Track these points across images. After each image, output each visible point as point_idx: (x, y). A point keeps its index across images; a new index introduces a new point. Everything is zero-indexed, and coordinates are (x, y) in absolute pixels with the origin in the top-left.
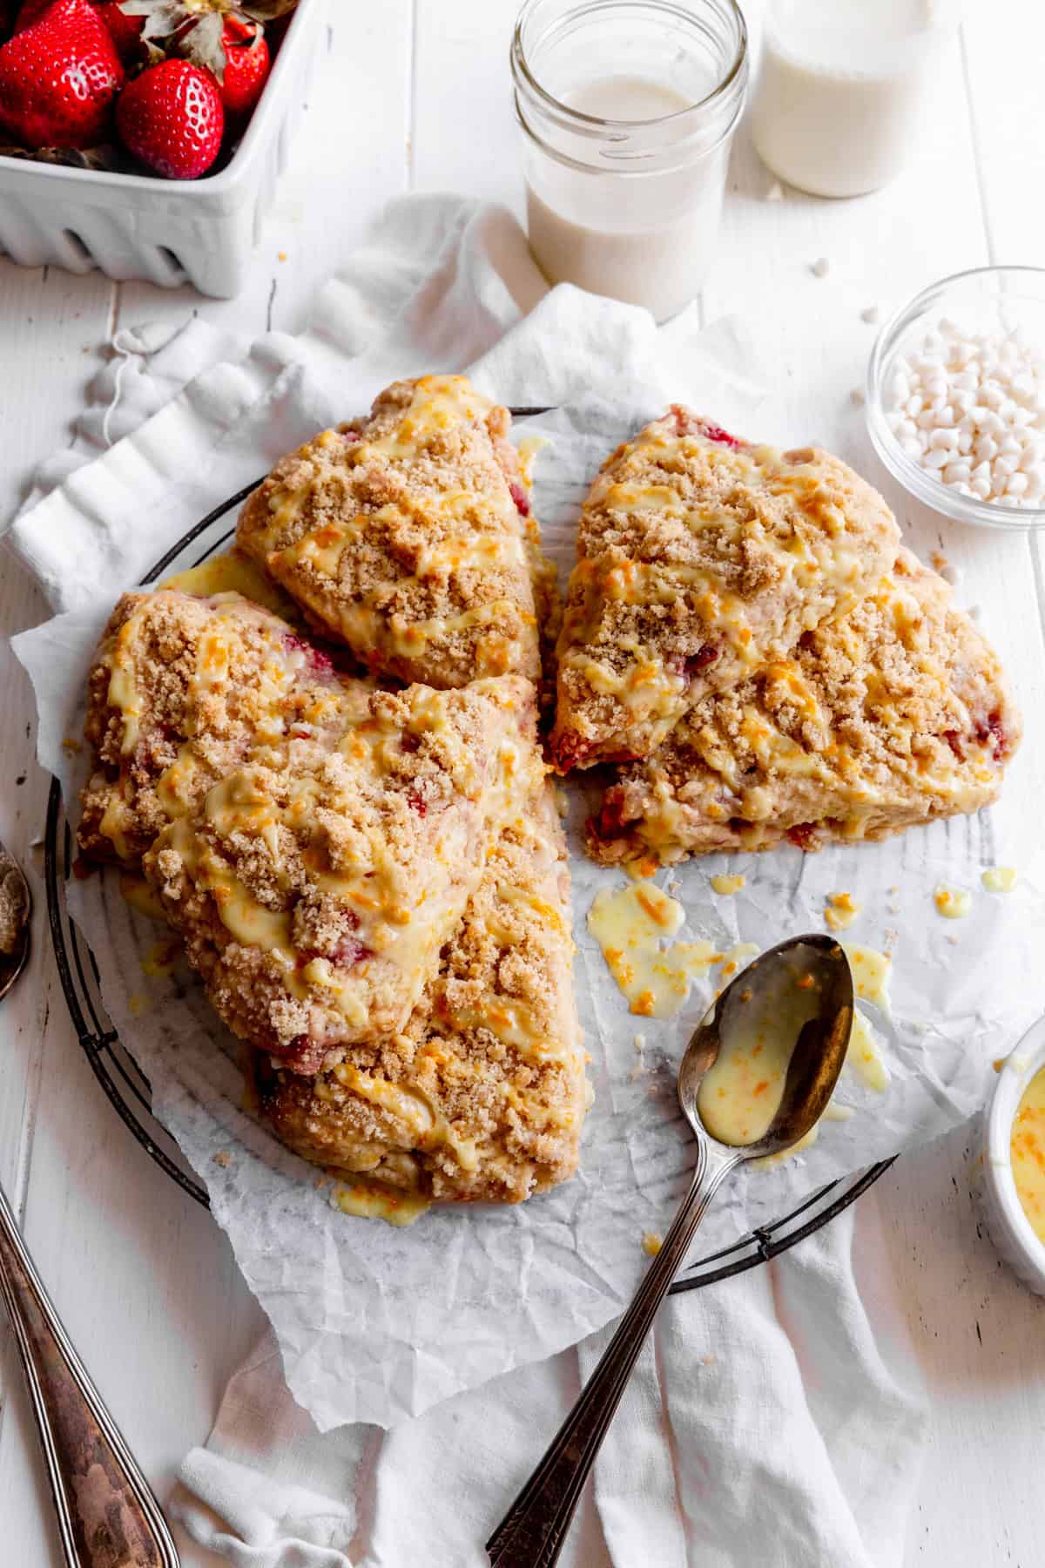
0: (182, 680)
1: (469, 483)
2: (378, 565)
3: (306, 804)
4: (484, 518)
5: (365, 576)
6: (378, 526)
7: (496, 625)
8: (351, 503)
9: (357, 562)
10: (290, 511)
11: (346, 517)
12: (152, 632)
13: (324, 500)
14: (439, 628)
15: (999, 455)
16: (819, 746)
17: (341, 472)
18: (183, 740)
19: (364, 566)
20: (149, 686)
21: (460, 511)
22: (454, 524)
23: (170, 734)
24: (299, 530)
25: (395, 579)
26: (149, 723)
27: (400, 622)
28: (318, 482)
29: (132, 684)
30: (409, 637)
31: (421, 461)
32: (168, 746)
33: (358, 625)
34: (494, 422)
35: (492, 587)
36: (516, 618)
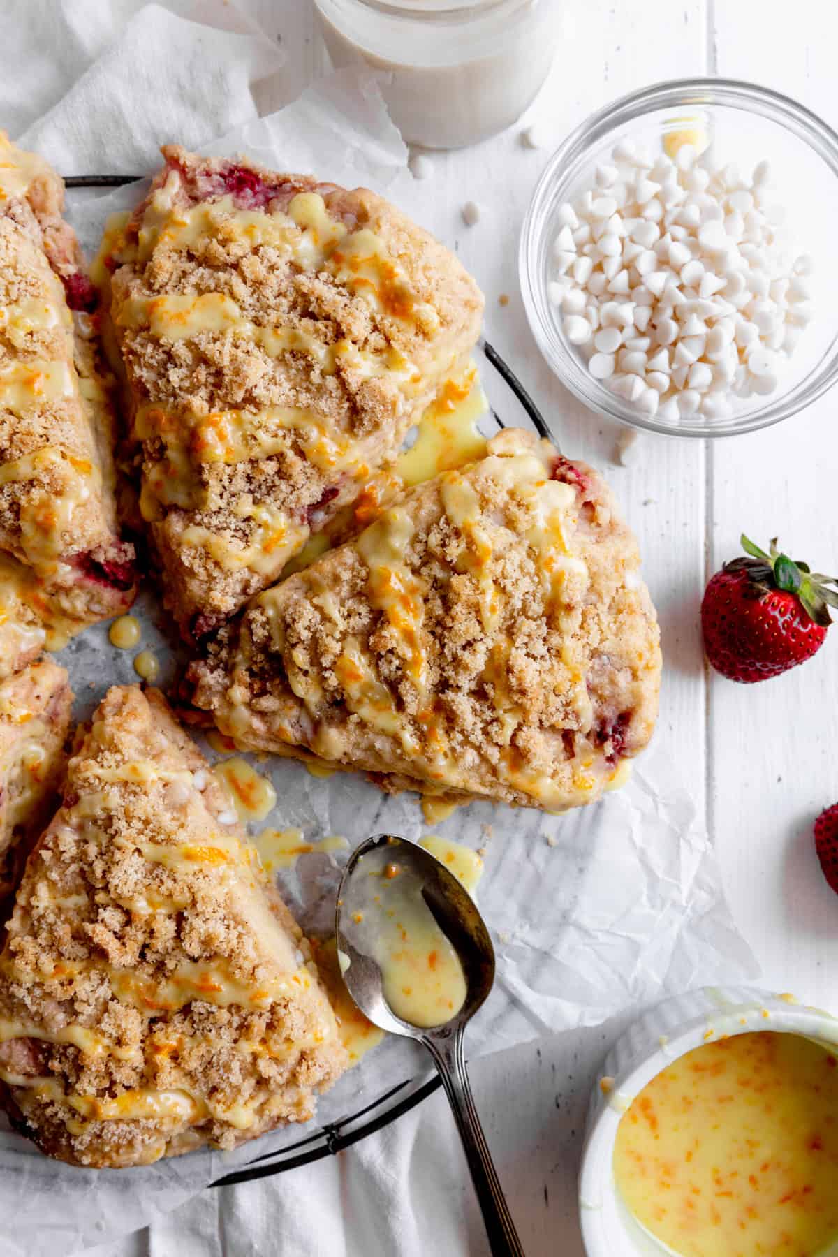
7: (41, 484)
15: (680, 339)
16: (412, 708)
34: (37, 199)
35: (29, 434)
36: (64, 468)
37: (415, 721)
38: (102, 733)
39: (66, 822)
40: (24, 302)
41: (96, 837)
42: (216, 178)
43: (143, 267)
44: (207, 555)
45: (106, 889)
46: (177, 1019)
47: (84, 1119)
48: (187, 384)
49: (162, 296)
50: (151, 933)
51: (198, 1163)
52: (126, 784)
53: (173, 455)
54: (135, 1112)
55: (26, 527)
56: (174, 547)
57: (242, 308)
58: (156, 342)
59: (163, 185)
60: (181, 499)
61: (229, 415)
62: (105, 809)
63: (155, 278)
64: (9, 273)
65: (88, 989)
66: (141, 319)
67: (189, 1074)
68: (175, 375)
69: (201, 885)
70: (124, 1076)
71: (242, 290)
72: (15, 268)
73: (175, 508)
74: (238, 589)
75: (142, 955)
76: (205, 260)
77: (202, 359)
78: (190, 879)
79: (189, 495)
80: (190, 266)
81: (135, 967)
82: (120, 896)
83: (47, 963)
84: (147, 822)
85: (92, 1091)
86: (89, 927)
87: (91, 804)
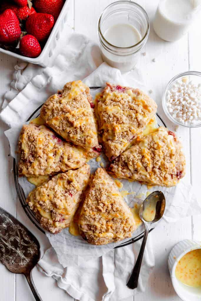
0: (34, 146)
1: (82, 106)
2: (67, 124)
3: (52, 196)
4: (86, 113)
5: (64, 126)
6: (66, 117)
7: (89, 136)
8: (60, 113)
9: (63, 124)
10: (49, 113)
11: (60, 115)
12: (29, 136)
13: (56, 112)
14: (78, 136)
15: (188, 112)
17: (58, 105)
18: (35, 157)
19: (64, 125)
20: (29, 146)
21: (81, 113)
22: (80, 115)
23: (33, 156)
24: (51, 117)
25: (70, 127)
26: (29, 153)
27: (71, 135)
28: (54, 108)
29: (25, 146)
30: (73, 138)
31: (73, 102)
32: (33, 158)
33: (64, 135)
34: (87, 91)
35: (88, 128)
36: (93, 134)
37: (149, 173)
38: (98, 175)
39: (93, 189)
40: (86, 108)
41: (98, 192)
42: (115, 88)
43: (104, 101)
44: (115, 147)
45: (100, 200)
46: (111, 221)
47: (97, 237)
48: (113, 120)
49: (108, 106)
50: (108, 207)
51: (112, 245)
52: (102, 183)
53: (110, 131)
54: (105, 236)
55: (86, 143)
56: (110, 146)
57: (121, 108)
58: (107, 114)
59: (107, 89)
60: (111, 138)
61: (119, 125)
62: (99, 188)
63: (106, 103)
64: (84, 103)
65: (97, 216)
66: (105, 110)
67: (113, 230)
68: (111, 119)
69: (115, 199)
70: (103, 230)
71: (121, 105)
72: (85, 102)
73: (109, 140)
74: (119, 152)
75: (106, 211)
76: (115, 101)
77: (115, 116)
78: (114, 199)
79: (112, 137)
80: (112, 102)
81: (105, 213)
82: (103, 201)
83: (91, 212)
84: (106, 190)
85: (98, 233)
86: (98, 206)
87: (97, 187)
